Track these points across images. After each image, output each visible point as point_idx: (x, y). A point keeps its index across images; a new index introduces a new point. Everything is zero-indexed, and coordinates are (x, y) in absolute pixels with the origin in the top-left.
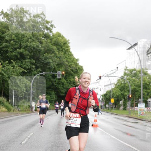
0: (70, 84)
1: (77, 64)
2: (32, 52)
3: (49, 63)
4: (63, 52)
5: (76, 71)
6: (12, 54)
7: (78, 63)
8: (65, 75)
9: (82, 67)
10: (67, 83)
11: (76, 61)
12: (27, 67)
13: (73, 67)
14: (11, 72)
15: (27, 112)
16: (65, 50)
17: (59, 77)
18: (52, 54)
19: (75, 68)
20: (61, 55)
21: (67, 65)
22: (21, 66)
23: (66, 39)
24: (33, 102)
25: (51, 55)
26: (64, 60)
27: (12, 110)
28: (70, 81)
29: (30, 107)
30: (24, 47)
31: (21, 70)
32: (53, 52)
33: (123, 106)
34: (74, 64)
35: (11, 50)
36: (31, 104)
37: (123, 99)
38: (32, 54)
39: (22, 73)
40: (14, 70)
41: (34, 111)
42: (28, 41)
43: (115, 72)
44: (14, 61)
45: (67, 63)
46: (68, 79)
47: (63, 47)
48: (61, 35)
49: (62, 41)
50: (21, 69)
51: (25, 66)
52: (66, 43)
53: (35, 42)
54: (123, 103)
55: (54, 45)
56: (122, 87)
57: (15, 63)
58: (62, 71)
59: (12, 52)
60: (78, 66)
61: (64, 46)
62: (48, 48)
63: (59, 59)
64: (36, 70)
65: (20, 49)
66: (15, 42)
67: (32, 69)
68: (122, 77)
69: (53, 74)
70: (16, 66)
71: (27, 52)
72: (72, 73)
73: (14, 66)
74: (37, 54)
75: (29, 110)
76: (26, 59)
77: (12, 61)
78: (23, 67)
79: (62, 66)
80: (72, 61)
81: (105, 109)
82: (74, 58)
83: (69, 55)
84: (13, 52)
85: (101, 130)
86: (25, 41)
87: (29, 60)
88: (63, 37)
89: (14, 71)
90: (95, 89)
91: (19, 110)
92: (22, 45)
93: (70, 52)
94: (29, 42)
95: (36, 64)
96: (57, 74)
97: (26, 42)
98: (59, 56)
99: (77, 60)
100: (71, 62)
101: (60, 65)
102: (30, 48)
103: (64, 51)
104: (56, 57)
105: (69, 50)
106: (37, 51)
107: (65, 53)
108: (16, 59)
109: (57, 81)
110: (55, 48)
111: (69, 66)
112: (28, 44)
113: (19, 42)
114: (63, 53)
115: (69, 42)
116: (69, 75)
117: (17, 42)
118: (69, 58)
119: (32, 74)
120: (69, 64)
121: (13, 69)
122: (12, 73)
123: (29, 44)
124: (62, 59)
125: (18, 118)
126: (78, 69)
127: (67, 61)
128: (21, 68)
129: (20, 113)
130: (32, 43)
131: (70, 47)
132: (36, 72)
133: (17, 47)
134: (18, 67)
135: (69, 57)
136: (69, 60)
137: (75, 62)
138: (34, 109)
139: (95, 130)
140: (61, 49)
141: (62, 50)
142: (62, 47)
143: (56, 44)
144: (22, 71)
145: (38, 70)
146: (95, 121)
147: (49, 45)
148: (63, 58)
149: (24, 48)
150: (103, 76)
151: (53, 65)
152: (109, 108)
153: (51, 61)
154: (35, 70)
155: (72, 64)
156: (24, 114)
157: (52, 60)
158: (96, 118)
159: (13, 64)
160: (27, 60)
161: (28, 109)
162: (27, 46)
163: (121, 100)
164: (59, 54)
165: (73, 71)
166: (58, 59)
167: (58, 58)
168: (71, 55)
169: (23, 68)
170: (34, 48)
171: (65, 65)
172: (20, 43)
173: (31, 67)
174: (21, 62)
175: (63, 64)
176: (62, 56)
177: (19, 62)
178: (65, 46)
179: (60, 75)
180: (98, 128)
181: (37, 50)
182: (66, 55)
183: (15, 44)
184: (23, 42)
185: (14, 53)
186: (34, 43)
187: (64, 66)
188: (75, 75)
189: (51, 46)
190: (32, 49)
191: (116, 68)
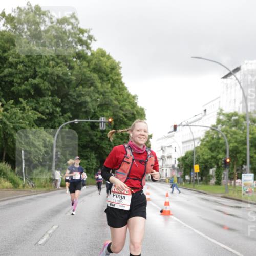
0: (122, 139)
1: (134, 105)
2: (54, 84)
3: (86, 102)
4: (109, 83)
5: (132, 116)
6: (20, 88)
7: (136, 103)
8: (113, 123)
9: (142, 109)
10: (117, 137)
11: (133, 99)
12: (47, 110)
13: (126, 110)
14: (20, 119)
15: (47, 188)
16: (113, 79)
17: (102, 127)
18: (90, 87)
19: (132, 112)
20: (106, 89)
21: (116, 106)
22: (35, 109)
23: (115, 61)
24: (57, 171)
25: (89, 89)
26: (112, 97)
27: (21, 186)
29: (53, 180)
30: (40, 75)
31: (36, 116)
32: (92, 84)
33: (215, 178)
34: (129, 105)
35: (19, 81)
36: (54, 175)
37: (216, 166)
38: (56, 87)
39: (38, 120)
40: (24, 115)
41: (60, 187)
42: (48, 65)
43: (200, 119)
44: (24, 100)
45: (116, 103)
47: (110, 76)
48: (105, 53)
49: (108, 64)
50: (35, 114)
51: (43, 108)
52: (114, 68)
53: (61, 66)
54: (216, 172)
55: (95, 72)
56: (214, 144)
57: (26, 104)
58: (108, 117)
59: (20, 84)
60: (136, 108)
61: (111, 73)
62: (84, 77)
63: (104, 95)
64: (63, 115)
65: (34, 78)
66: (25, 66)
67: (55, 114)
68: (214, 126)
69: (92, 122)
70: (27, 108)
71: (46, 83)
72: (126, 120)
73: (23, 109)
74: (64, 87)
75: (51, 186)
76: (45, 96)
77: (21, 100)
78: (40, 109)
79: (108, 108)
80: (126, 100)
81: (184, 184)
82: (129, 95)
83: (120, 88)
84: (23, 84)
85: (176, 221)
86: (42, 65)
87: (50, 98)
88: (109, 58)
89: (24, 117)
90: (167, 148)
91: (33, 186)
92: (37, 72)
93: (121, 83)
94: (49, 67)
95: (62, 104)
96: (99, 123)
97: (44, 67)
98: (101, 90)
99: (134, 97)
100: (124, 101)
101: (104, 106)
102: (53, 76)
103: (111, 81)
104: (98, 92)
105: (120, 79)
106: (64, 83)
107: (113, 86)
108: (28, 96)
109: (99, 134)
110: (95, 76)
111: (120, 108)
112: (48, 71)
113: (33, 67)
114: (109, 85)
115: (120, 65)
116: (121, 124)
117: (29, 67)
118: (120, 95)
119: (55, 122)
120: (120, 105)
121: (22, 113)
122: (21, 121)
123: (50, 70)
124: (108, 95)
125: (31, 199)
126: (135, 113)
127: (116, 99)
128: (37, 112)
129: (35, 190)
130: (55, 68)
131: (122, 76)
132: (62, 119)
133: (29, 75)
134: (31, 109)
135: (121, 93)
136: (120, 98)
137: (131, 100)
138: (59, 184)
139: (166, 220)
140: (106, 79)
141: (109, 80)
142: (107, 75)
143: (97, 70)
144: (39, 118)
145: (65, 115)
146: (167, 204)
147: (84, 72)
148: (110, 94)
149: (41, 77)
150: (179, 125)
151: (93, 106)
152: (190, 181)
153: (88, 100)
154: (60, 116)
155: (125, 105)
156: (42, 193)
157: (91, 97)
158: (167, 200)
159: (22, 105)
160: (46, 99)
161: (49, 183)
162: (46, 74)
163: (211, 168)
164: (102, 87)
165: (126, 116)
166: (101, 96)
167: (102, 93)
168: (123, 88)
169: (40, 113)
170: (59, 77)
171: (113, 107)
172: (35, 68)
173: (53, 110)
174: (37, 101)
175: (110, 105)
176: (108, 91)
177: (33, 102)
178: (113, 74)
179: (105, 124)
180: (171, 216)
181: (64, 80)
182: (114, 89)
183: (26, 70)
184: (40, 67)
185: (23, 86)
186: (60, 69)
187: (111, 108)
188: (131, 123)
189: (88, 73)
190: (56, 78)
191: (203, 112)
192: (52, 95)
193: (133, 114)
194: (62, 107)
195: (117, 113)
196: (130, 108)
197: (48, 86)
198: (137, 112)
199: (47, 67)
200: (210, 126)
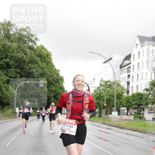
0: (51, 92)
1: (58, 75)
2: (17, 62)
3: (33, 72)
4: (45, 63)
5: (57, 80)
7: (59, 74)
8: (47, 83)
9: (62, 77)
10: (49, 91)
12: (12, 76)
13: (54, 77)
15: (11, 117)
18: (35, 64)
19: (57, 78)
20: (44, 66)
21: (49, 75)
22: (6, 75)
23: (49, 51)
24: (17, 108)
25: (35, 66)
28: (51, 89)
29: (14, 113)
30: (10, 57)
32: (36, 63)
33: (98, 114)
36: (15, 110)
37: (99, 108)
38: (18, 64)
39: (7, 81)
41: (18, 117)
42: (14, 52)
43: (92, 83)
44: (0, 70)
45: (49, 73)
46: (49, 88)
47: (46, 59)
48: (44, 47)
49: (45, 53)
50: (6, 77)
52: (48, 55)
53: (20, 53)
54: (99, 111)
55: (38, 57)
56: (98, 96)
57: (1, 72)
60: (59, 76)
61: (47, 58)
62: (32, 59)
63: (42, 69)
65: (6, 59)
66: (2, 52)
67: (17, 78)
68: (98, 87)
70: (2, 74)
71: (12, 62)
72: (54, 82)
74: (22, 64)
75: (13, 116)
76: (11, 68)
78: (9, 75)
79: (44, 76)
80: (54, 72)
82: (56, 69)
83: (51, 66)
87: (14, 70)
88: (46, 50)
91: (3, 116)
92: (8, 55)
93: (52, 63)
94: (14, 53)
95: (21, 73)
97: (11, 53)
98: (41, 66)
99: (58, 71)
101: (42, 75)
102: (16, 58)
103: (46, 62)
104: (40, 67)
105: (51, 61)
106: (22, 61)
107: (47, 64)
108: (2, 68)
110: (38, 59)
111: (51, 76)
112: (13, 55)
114: (46, 64)
116: (51, 84)
118: (51, 69)
120: (51, 75)
123: (14, 55)
124: (45, 69)
126: (59, 79)
127: (49, 71)
129: (5, 118)
130: (17, 54)
131: (52, 59)
133: (3, 57)
134: (4, 75)
136: (51, 71)
137: (56, 72)
138: (18, 115)
140: (44, 61)
141: (45, 61)
142: (45, 59)
143: (40, 56)
144: (8, 79)
147: (33, 56)
148: (46, 69)
151: (37, 74)
153: (35, 71)
155: (53, 75)
156: (8, 119)
157: (36, 70)
160: (12, 70)
161: (12, 114)
162: (13, 56)
163: (97, 108)
164: (42, 65)
165: (54, 81)
166: (41, 69)
167: (41, 68)
168: (53, 66)
169: (8, 77)
170: (19, 58)
172: (6, 53)
173: (16, 76)
174: (7, 70)
175: (46, 74)
177: (5, 71)
178: (48, 58)
182: (48, 66)
183: (2, 54)
184: (9, 53)
186: (20, 54)
187: (46, 76)
188: (56, 84)
189: (35, 57)
190: (18, 59)
191: (93, 80)
192: (15, 68)
193: (57, 79)
194: (21, 75)
195: (49, 79)
196: (56, 76)
197: (13, 63)
198: (60, 78)
199: (13, 53)
200: (96, 87)
